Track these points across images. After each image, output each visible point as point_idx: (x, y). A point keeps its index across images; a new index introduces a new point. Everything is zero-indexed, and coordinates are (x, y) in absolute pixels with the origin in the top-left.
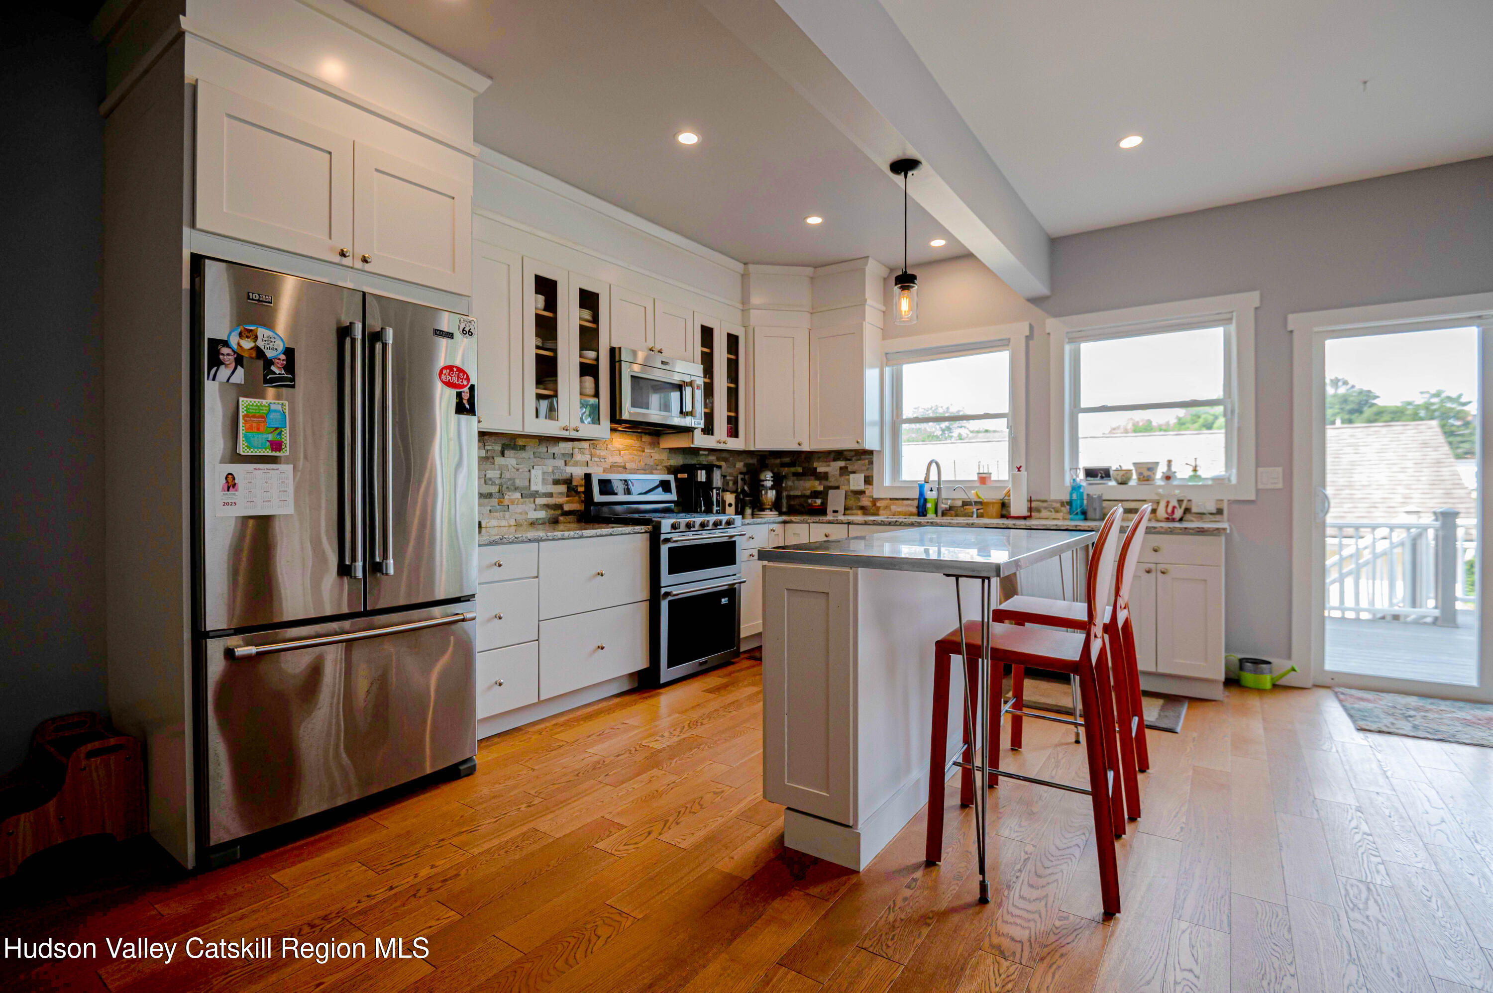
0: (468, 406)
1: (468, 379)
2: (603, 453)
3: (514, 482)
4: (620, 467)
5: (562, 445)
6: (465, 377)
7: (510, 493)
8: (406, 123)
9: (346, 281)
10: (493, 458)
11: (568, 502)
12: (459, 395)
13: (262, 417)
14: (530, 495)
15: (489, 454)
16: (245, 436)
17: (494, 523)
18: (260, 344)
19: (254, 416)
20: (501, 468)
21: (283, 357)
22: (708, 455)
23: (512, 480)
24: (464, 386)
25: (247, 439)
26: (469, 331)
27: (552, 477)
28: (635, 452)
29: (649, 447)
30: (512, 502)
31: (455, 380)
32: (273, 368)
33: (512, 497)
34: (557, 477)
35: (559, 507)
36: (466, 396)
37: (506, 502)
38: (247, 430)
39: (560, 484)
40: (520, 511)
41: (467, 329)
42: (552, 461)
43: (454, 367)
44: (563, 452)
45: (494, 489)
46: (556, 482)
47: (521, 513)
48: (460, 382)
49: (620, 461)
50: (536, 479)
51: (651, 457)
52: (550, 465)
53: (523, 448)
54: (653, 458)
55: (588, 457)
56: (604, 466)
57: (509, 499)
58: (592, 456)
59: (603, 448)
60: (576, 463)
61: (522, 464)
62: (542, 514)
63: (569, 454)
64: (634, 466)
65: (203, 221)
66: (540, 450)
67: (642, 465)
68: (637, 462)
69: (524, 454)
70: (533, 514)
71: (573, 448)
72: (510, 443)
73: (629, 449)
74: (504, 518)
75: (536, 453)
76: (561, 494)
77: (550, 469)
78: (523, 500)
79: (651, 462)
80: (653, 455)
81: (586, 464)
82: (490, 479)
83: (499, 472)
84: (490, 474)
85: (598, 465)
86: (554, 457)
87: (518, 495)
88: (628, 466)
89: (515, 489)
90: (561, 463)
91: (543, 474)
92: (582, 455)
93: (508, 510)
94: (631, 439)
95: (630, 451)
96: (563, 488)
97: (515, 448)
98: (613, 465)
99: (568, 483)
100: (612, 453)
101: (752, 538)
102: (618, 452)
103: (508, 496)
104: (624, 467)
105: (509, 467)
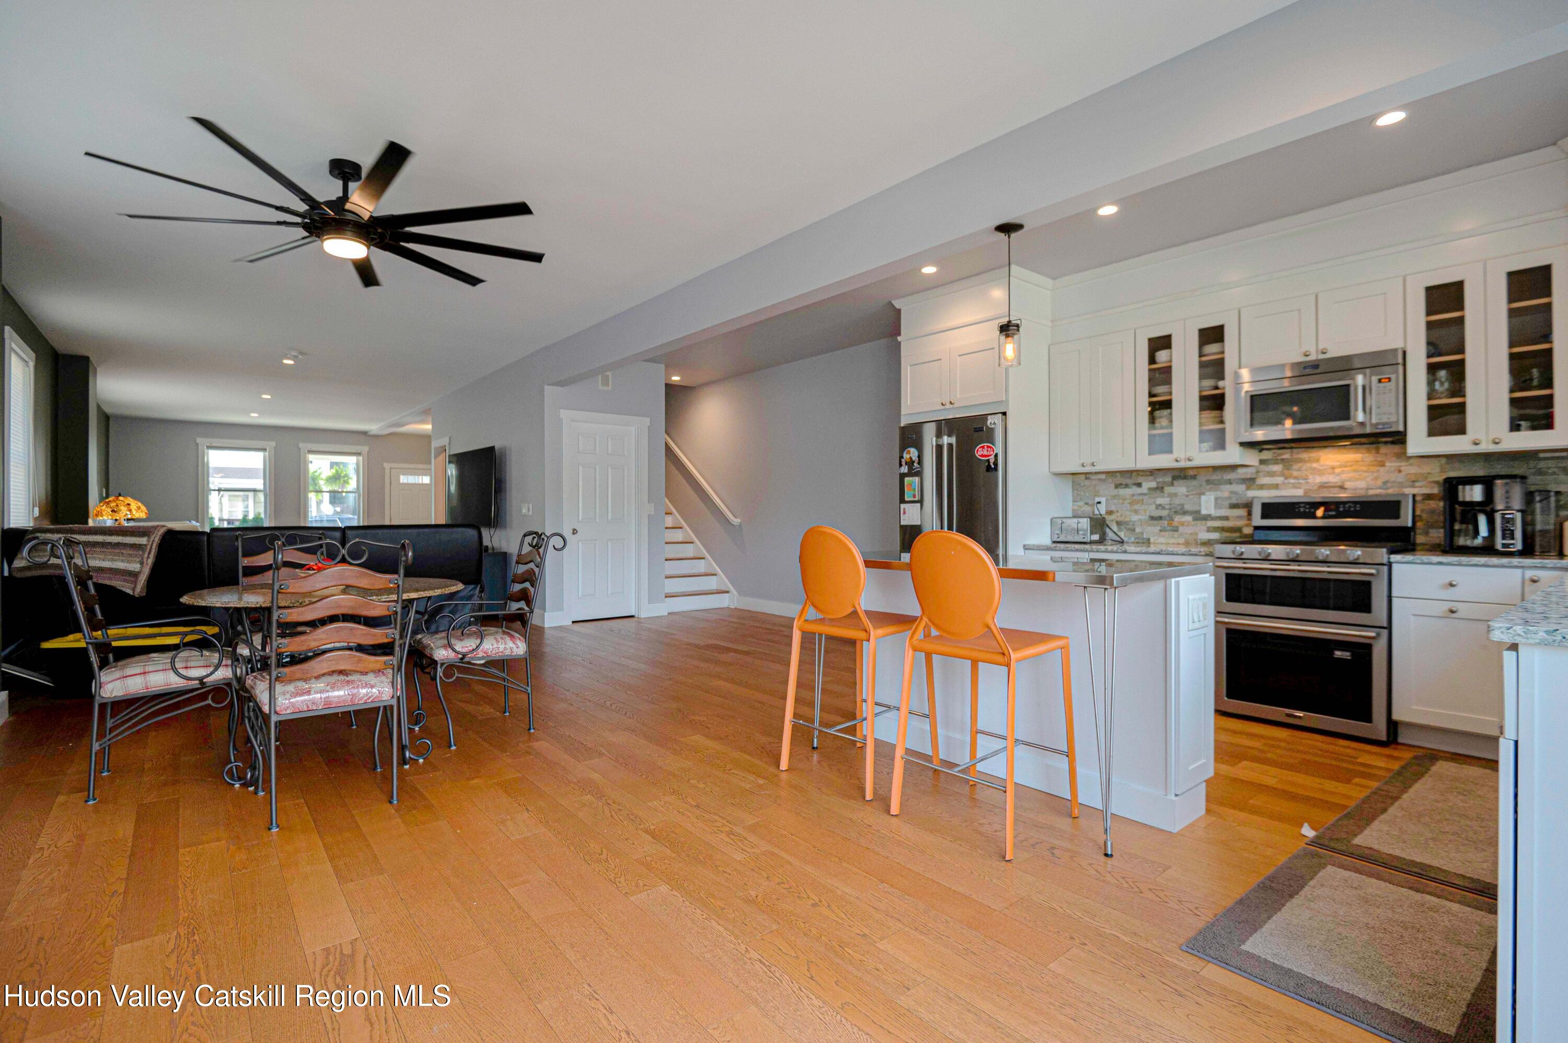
0: (993, 467)
2: (1303, 473)
3: (1183, 507)
4: (1334, 487)
5: (1240, 470)
6: (992, 450)
7: (1180, 517)
8: (979, 321)
9: (949, 415)
10: (1162, 488)
11: (1247, 525)
12: (988, 462)
14: (1199, 517)
15: (1160, 485)
16: (907, 493)
17: (1162, 540)
18: (912, 455)
19: (909, 485)
20: (1171, 495)
21: (918, 458)
23: (1182, 505)
24: (991, 456)
25: (907, 495)
26: (994, 423)
27: (1228, 501)
28: (1364, 468)
30: (1182, 524)
31: (986, 453)
32: (915, 464)
33: (1183, 520)
34: (1234, 501)
35: (1239, 530)
36: (992, 462)
37: (1175, 524)
39: (1238, 508)
40: (1190, 532)
41: (992, 422)
42: (1228, 486)
43: (984, 446)
44: (1243, 477)
45: (1164, 513)
46: (1234, 506)
47: (1191, 534)
48: (989, 454)
49: (1334, 480)
50: (1208, 504)
51: (1400, 471)
52: (1225, 491)
53: (1194, 477)
54: (1403, 473)
55: (1279, 480)
56: (1307, 487)
57: (1178, 522)
58: (1286, 478)
59: (1304, 468)
60: (1262, 487)
61: (1192, 491)
62: (1215, 536)
63: (1250, 479)
64: (1362, 484)
65: (904, 411)
66: (1214, 477)
67: (1379, 483)
68: (1369, 479)
69: (1194, 483)
70: (1205, 536)
71: (1258, 472)
72: (1181, 474)
73: (1351, 466)
74: (1173, 537)
75: (1208, 482)
76: (1240, 517)
77: (1226, 494)
78: (1194, 523)
79: (1400, 478)
80: (1403, 468)
81: (1276, 487)
82: (1160, 505)
83: (1169, 499)
84: (1160, 501)
85: (1295, 486)
86: (1230, 482)
87: (1189, 518)
88: (1348, 485)
89: (1185, 513)
90: (1241, 488)
91: (1216, 499)
92: (1271, 478)
93: (1177, 531)
94: (1357, 453)
95: (1354, 468)
96: (1242, 512)
97: (1185, 478)
98: (1323, 486)
99: (1248, 506)
100: (1320, 472)
101: (1451, 585)
102: (1330, 471)
103: (1177, 519)
104: (1342, 487)
105: (1179, 494)
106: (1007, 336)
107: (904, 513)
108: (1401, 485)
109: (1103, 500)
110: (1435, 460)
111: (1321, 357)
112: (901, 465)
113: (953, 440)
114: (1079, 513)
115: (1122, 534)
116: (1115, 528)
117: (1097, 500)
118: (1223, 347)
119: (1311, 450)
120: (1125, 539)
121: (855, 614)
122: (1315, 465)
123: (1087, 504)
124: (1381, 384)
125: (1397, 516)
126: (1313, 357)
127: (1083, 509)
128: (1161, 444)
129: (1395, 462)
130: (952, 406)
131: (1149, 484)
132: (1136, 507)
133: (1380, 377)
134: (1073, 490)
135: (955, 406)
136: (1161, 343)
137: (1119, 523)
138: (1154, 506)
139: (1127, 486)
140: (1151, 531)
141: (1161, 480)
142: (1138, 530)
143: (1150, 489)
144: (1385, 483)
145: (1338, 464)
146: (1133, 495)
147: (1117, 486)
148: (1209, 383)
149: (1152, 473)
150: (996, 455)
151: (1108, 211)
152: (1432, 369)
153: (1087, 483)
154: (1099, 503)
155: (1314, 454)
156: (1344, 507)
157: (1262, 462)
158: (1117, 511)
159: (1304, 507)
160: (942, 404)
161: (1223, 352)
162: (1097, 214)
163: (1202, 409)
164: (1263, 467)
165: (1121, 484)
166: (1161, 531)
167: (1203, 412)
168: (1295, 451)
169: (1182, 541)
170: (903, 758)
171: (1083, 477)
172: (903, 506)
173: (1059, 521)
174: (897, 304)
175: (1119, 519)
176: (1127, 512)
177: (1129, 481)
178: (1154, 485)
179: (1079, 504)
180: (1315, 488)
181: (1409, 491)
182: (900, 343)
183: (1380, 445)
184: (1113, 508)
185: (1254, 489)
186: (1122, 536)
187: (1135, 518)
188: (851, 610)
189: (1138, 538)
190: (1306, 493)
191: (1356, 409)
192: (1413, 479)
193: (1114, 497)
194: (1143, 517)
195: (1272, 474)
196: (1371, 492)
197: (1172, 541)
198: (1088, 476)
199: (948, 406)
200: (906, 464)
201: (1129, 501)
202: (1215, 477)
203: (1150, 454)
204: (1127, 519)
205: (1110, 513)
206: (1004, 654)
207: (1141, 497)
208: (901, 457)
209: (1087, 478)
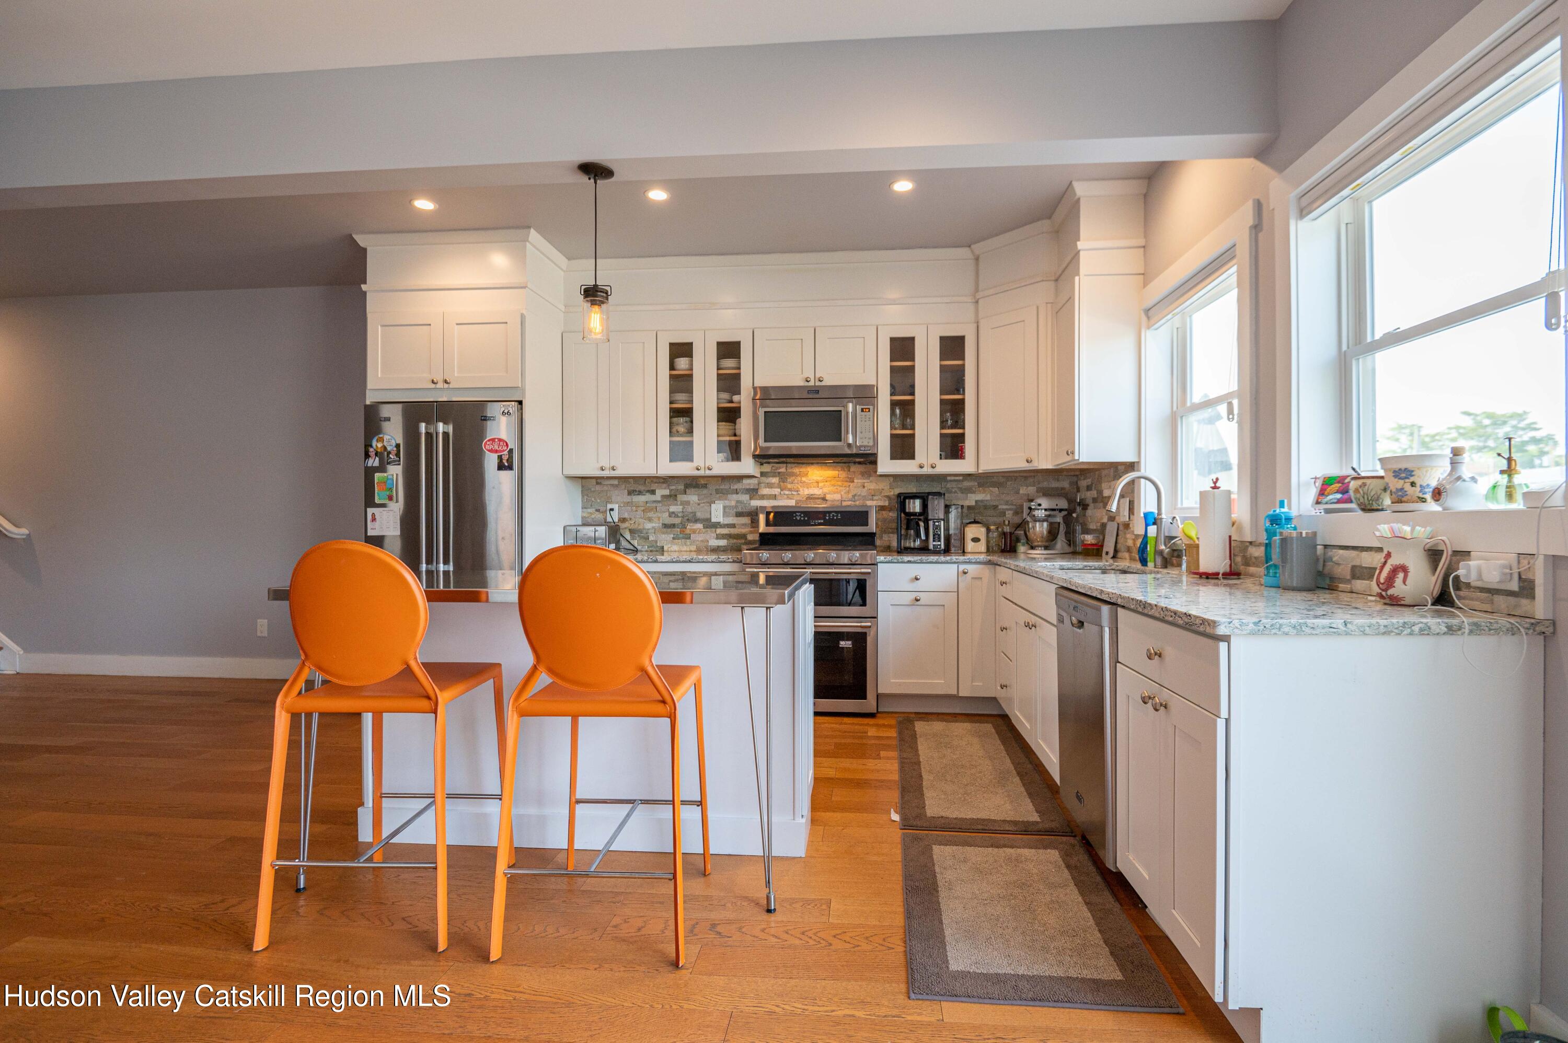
0: (506, 464)
1: (507, 445)
2: (795, 486)
3: (695, 515)
4: (818, 498)
5: (746, 481)
6: (505, 444)
7: (691, 524)
8: (485, 286)
9: (442, 397)
10: (676, 496)
11: (751, 532)
12: (500, 458)
13: (384, 483)
14: (710, 525)
15: (672, 493)
16: (378, 493)
17: (675, 548)
18: (385, 444)
19: (381, 483)
20: (683, 503)
21: (395, 449)
22: (963, 481)
24: (504, 451)
25: (379, 495)
26: (508, 412)
27: (735, 510)
28: (840, 483)
29: (860, 476)
30: (694, 532)
31: (496, 447)
32: (391, 456)
33: (694, 527)
34: (740, 510)
35: (743, 536)
36: (505, 458)
37: (688, 532)
38: (378, 490)
39: (744, 516)
40: (700, 539)
41: (506, 411)
42: (734, 496)
43: (495, 439)
44: (748, 487)
45: (677, 521)
46: (739, 515)
47: (702, 541)
48: (500, 448)
49: (818, 493)
50: (717, 512)
51: (864, 487)
52: (733, 500)
53: (705, 486)
54: (866, 488)
55: (776, 491)
56: (798, 499)
57: (691, 530)
58: (782, 490)
59: (796, 481)
60: (763, 497)
61: (703, 499)
62: (723, 543)
63: (753, 489)
64: (837, 497)
65: (370, 384)
66: (722, 487)
67: (850, 496)
68: (842, 493)
69: (705, 491)
70: (714, 543)
71: (759, 483)
72: (692, 483)
73: (830, 481)
74: (685, 544)
75: (717, 491)
76: (744, 525)
77: (733, 503)
78: (704, 530)
79: (864, 492)
80: (866, 485)
81: (774, 497)
82: (673, 513)
83: (681, 507)
84: (673, 509)
85: (789, 498)
86: (736, 492)
87: (699, 526)
88: (828, 497)
89: (696, 521)
90: (745, 498)
91: (724, 507)
92: (770, 489)
93: (689, 538)
94: (834, 470)
95: (833, 483)
96: (746, 520)
97: (697, 486)
98: (810, 498)
99: (753, 515)
100: (808, 486)
101: (917, 579)
102: (815, 484)
103: (690, 526)
104: (824, 499)
105: (691, 502)
106: (593, 303)
107: (374, 519)
108: (865, 498)
109: (616, 507)
110: (887, 479)
111: (818, 384)
112: (367, 456)
113: (450, 429)
114: (589, 520)
115: (635, 543)
116: (628, 536)
117: (609, 506)
118: (739, 363)
119: (801, 465)
120: (639, 548)
121: (408, 671)
122: (804, 479)
123: (598, 510)
124: (863, 413)
125: (866, 524)
126: (812, 383)
127: (593, 516)
128: (681, 452)
129: (861, 479)
130: (446, 386)
131: (661, 492)
132: (650, 514)
133: (863, 407)
134: (583, 496)
135: (451, 386)
136: (681, 350)
137: (632, 531)
138: (667, 514)
139: (640, 493)
140: (665, 539)
141: (673, 487)
142: (651, 538)
143: (663, 496)
144: (854, 496)
145: (822, 478)
146: (647, 502)
147: (630, 493)
148: (725, 396)
149: (666, 480)
150: (511, 451)
151: (658, 195)
152: (894, 404)
153: (598, 488)
154: (612, 510)
155: (803, 469)
156: (829, 516)
157: (762, 474)
158: (631, 519)
159: (800, 515)
160: (433, 382)
161: (739, 368)
162: (647, 198)
163: (719, 420)
164: (764, 479)
165: (634, 491)
166: (674, 538)
167: (720, 423)
168: (789, 465)
169: (693, 548)
170: (505, 874)
171: (594, 481)
172: (370, 511)
173: (574, 529)
174: (361, 240)
175: (632, 527)
176: (640, 520)
177: (642, 488)
178: (667, 492)
179: (589, 510)
180: (804, 499)
181: (874, 503)
182: (365, 293)
183: (850, 464)
184: (626, 515)
185: (757, 499)
186: (636, 545)
187: (649, 526)
188: (398, 668)
189: (651, 547)
190: (797, 502)
191: (847, 433)
192: (873, 494)
193: (628, 504)
194: (656, 524)
195: (770, 486)
196: (844, 504)
197: (685, 548)
198: (599, 481)
199: (440, 385)
200: (376, 455)
201: (643, 508)
202: (724, 486)
203: (671, 461)
204: (641, 527)
205: (623, 520)
206: (664, 702)
207: (654, 505)
208: (368, 445)
209: (597, 483)
